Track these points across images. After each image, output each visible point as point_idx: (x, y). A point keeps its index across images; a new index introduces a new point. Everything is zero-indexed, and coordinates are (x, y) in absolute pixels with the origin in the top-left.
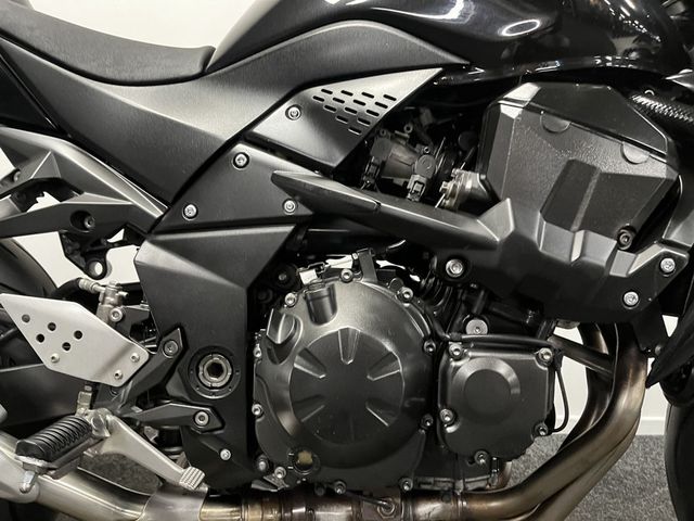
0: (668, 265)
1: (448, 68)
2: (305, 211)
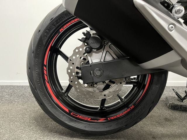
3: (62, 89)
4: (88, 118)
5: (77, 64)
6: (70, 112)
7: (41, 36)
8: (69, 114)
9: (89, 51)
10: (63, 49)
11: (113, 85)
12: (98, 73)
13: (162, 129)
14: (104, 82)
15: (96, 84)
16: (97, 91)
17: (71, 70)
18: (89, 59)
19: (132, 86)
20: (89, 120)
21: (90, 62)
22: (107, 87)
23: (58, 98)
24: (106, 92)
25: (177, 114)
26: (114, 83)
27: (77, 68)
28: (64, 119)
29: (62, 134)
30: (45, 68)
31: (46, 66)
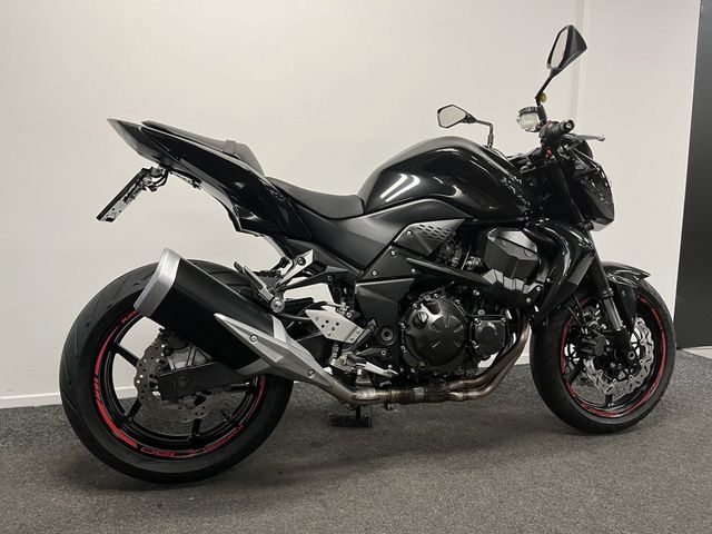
0: (538, 289)
1: (467, 219)
2: (419, 273)
3: (123, 411)
4: (171, 453)
5: (152, 370)
6: (140, 447)
7: (92, 333)
8: (138, 450)
9: (170, 352)
10: (125, 343)
11: (208, 397)
12: (183, 384)
13: (298, 460)
14: (193, 394)
15: (182, 398)
16: (184, 408)
17: (141, 379)
18: (170, 362)
19: (244, 394)
20: (172, 456)
21: (172, 368)
22: (199, 401)
23: (119, 426)
24: (199, 408)
25: (338, 433)
26: (209, 393)
27: (151, 376)
28: (130, 459)
29: (123, 488)
30: (96, 380)
31: (97, 377)
